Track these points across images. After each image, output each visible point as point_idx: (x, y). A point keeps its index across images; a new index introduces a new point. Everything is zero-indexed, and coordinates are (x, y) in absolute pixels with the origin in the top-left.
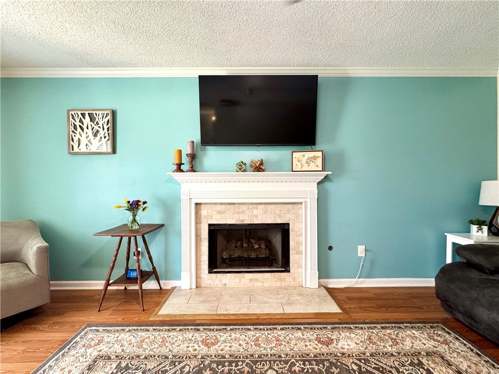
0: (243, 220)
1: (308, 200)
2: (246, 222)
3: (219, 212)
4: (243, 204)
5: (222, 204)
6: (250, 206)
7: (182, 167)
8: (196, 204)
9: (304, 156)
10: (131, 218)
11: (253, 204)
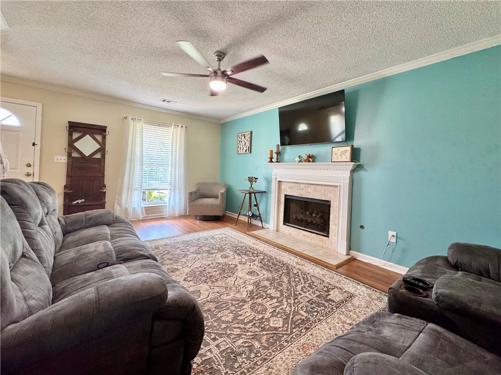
0: (302, 195)
1: (342, 184)
2: (304, 196)
3: (290, 188)
4: (303, 183)
5: (291, 182)
6: (307, 186)
7: (273, 160)
8: (280, 181)
9: (339, 150)
10: (250, 186)
11: (308, 184)
